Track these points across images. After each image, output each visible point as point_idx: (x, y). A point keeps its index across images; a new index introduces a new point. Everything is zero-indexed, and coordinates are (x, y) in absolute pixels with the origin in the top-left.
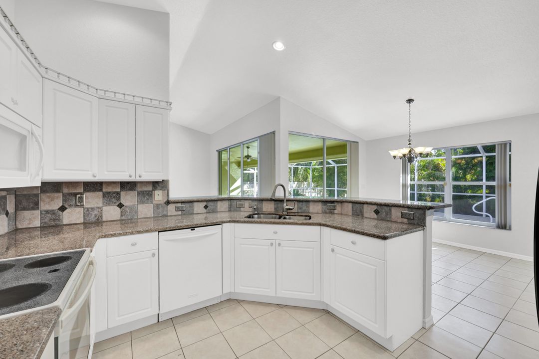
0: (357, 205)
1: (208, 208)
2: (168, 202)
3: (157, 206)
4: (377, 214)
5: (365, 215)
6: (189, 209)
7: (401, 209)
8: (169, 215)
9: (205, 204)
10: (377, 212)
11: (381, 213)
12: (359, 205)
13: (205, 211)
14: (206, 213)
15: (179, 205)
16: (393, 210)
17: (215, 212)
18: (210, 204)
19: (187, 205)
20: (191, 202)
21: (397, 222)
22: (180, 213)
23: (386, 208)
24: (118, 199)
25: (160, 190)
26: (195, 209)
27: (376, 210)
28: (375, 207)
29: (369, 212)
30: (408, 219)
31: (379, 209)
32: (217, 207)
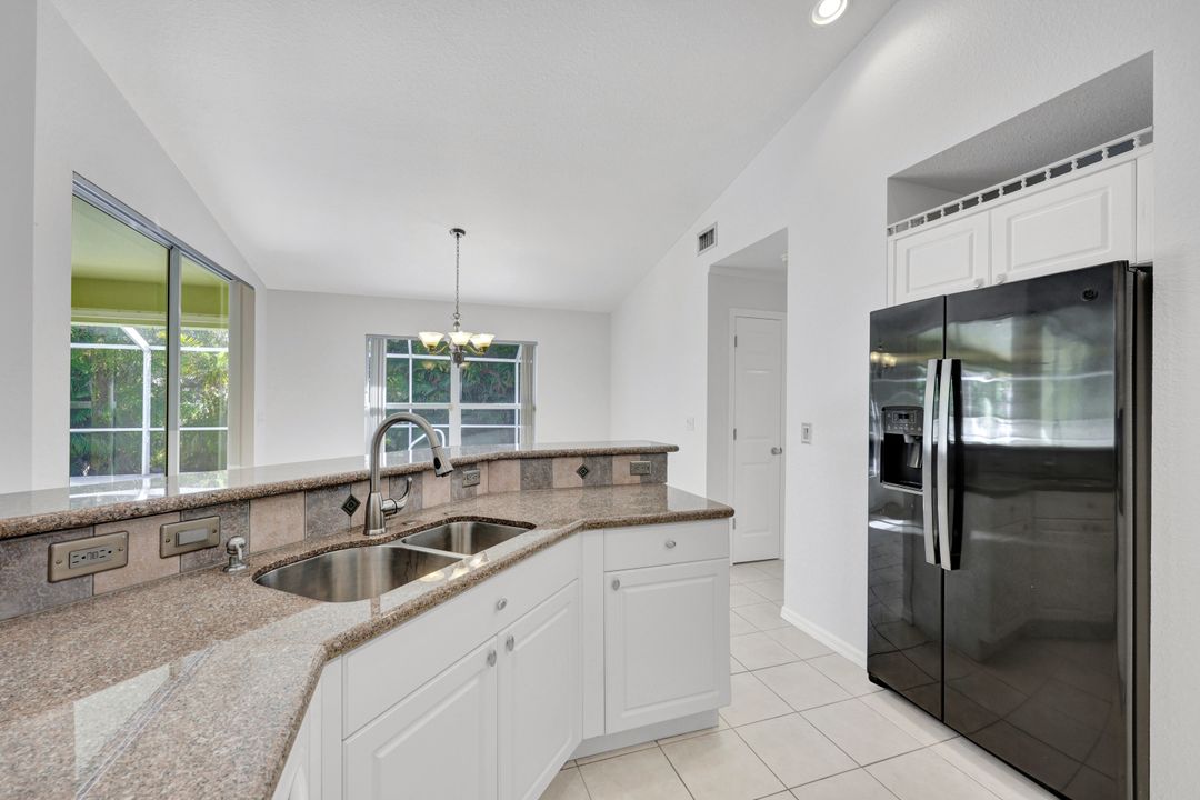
0: (534, 463)
4: (583, 477)
5: (557, 483)
7: (631, 457)
10: (583, 472)
11: (592, 472)
12: (541, 462)
16: (616, 461)
21: (622, 485)
23: (601, 459)
27: (583, 467)
28: (579, 462)
29: (564, 474)
30: (642, 475)
31: (588, 463)
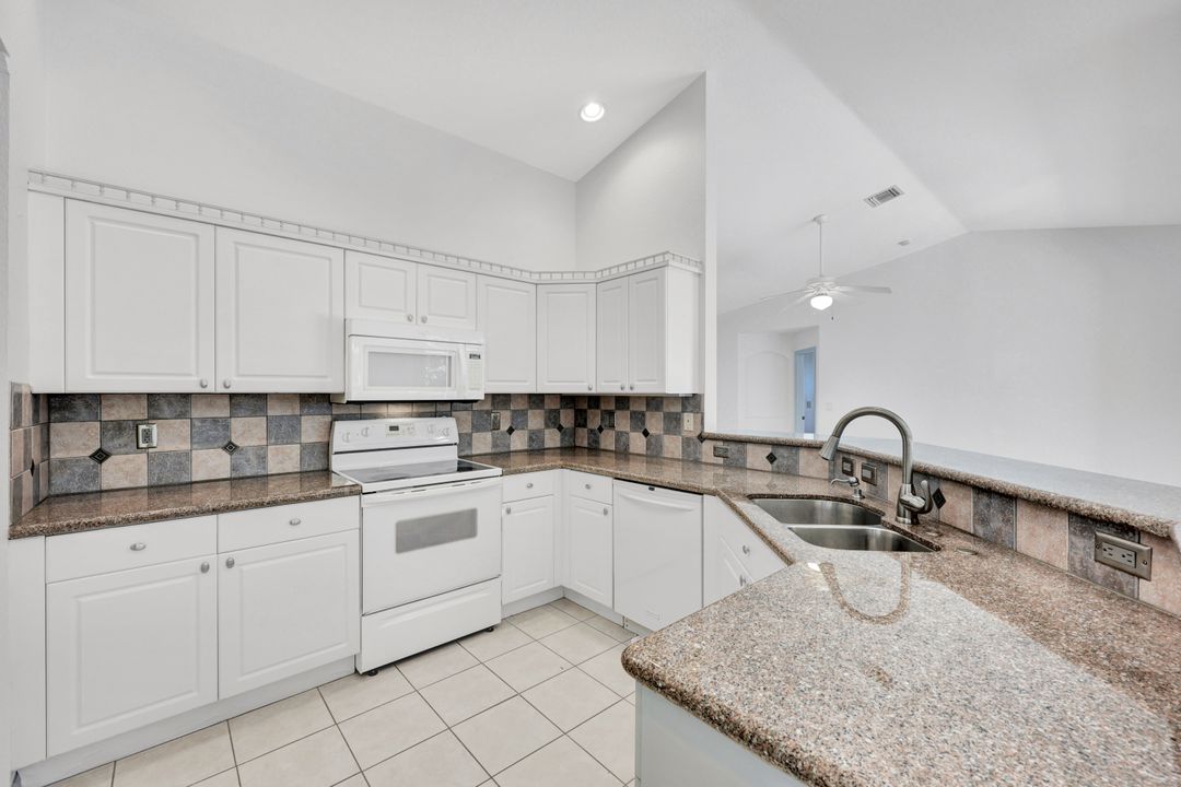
1: (775, 463)
2: (702, 438)
3: (687, 442)
6: (737, 456)
8: (703, 460)
9: (769, 450)
13: (769, 467)
14: (773, 472)
15: (720, 444)
17: (794, 475)
18: (781, 452)
19: (733, 448)
20: (742, 442)
22: (721, 460)
24: (643, 423)
25: (692, 412)
26: (749, 460)
32: (797, 462)
